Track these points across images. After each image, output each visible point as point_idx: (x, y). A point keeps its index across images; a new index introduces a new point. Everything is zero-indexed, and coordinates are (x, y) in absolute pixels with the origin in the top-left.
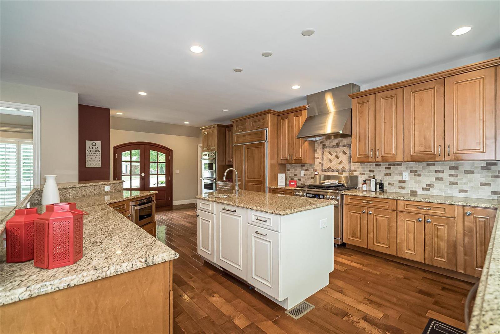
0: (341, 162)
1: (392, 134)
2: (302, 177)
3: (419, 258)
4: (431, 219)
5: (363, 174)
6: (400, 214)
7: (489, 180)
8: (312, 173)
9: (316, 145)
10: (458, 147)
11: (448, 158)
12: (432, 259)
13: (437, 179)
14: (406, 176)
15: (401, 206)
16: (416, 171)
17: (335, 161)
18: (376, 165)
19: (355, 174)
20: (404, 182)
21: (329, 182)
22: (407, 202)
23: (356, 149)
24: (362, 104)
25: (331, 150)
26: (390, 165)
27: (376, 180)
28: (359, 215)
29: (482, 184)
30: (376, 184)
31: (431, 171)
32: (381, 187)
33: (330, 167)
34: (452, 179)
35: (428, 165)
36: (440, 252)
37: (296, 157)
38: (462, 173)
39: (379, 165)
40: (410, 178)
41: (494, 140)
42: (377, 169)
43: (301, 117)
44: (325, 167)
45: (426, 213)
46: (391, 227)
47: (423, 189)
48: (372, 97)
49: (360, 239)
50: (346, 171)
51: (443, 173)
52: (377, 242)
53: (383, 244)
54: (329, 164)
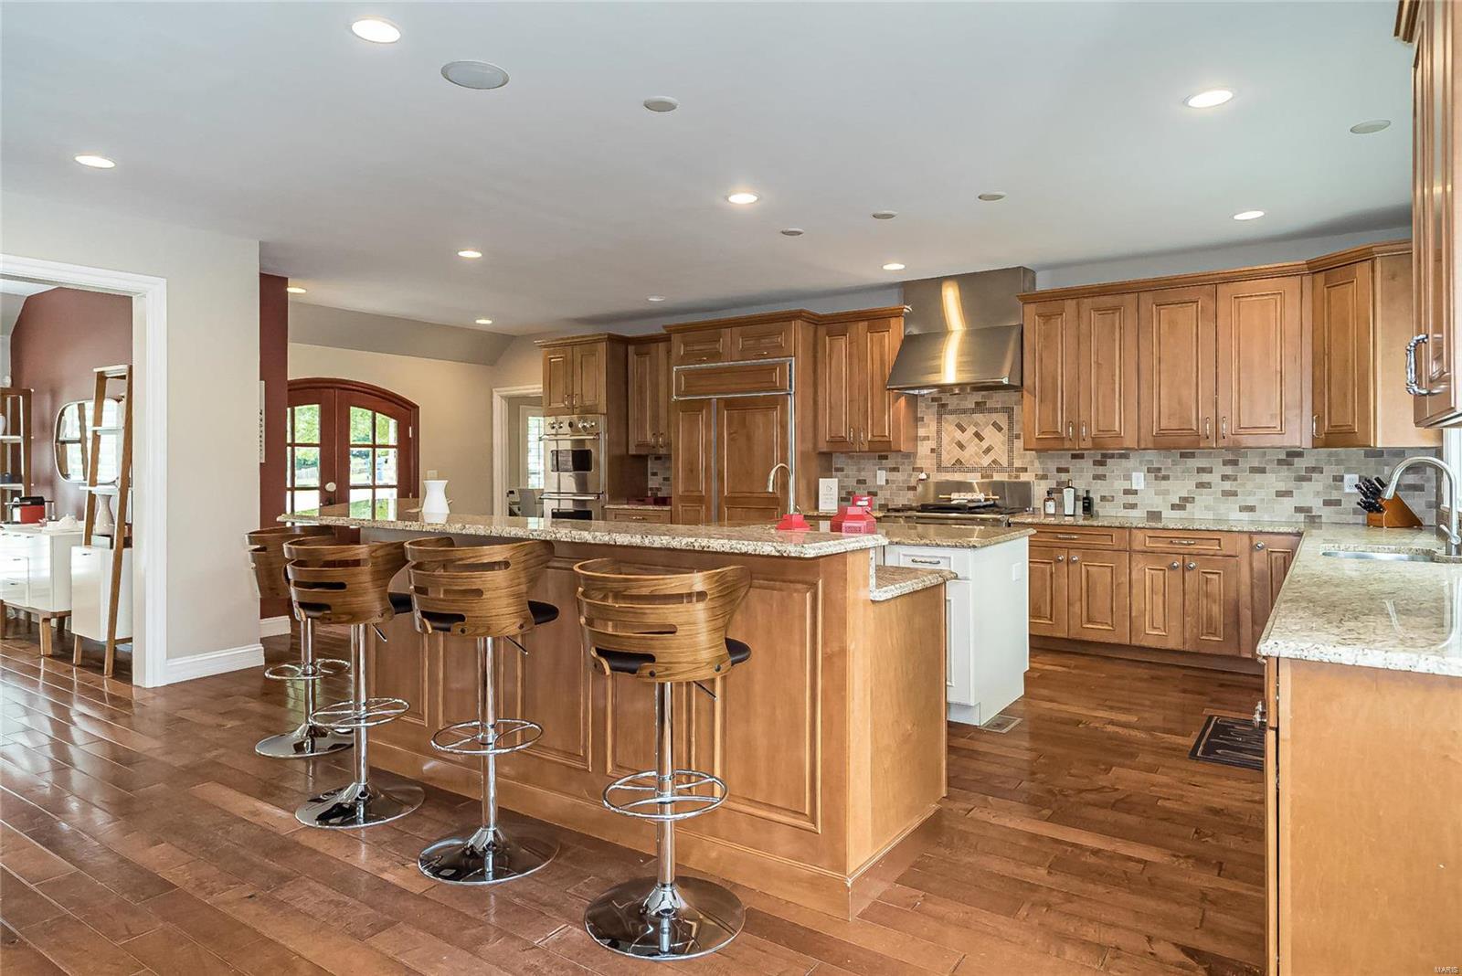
0: (988, 450)
1: (1114, 390)
2: (881, 487)
3: (1173, 643)
4: (1195, 561)
5: (1044, 477)
6: (1136, 557)
7: (1291, 485)
8: (910, 476)
9: (921, 406)
10: (1240, 421)
11: (1222, 443)
12: (1197, 640)
13: (1200, 485)
14: (1139, 480)
15: (1140, 541)
16: (1159, 470)
17: (973, 448)
18: (1074, 457)
19: (1024, 477)
20: (1135, 492)
21: (962, 497)
22: (1151, 533)
23: (1033, 420)
24: (1048, 318)
25: (964, 419)
26: (1104, 456)
27: (1075, 490)
28: (1049, 566)
29: (1280, 494)
30: (1076, 498)
31: (1188, 469)
32: (1086, 505)
33: (959, 461)
34: (1227, 485)
35: (1182, 455)
36: (1212, 624)
37: (873, 435)
38: (1245, 472)
39: (1081, 457)
40: (1147, 485)
41: (1298, 411)
42: (1075, 465)
43: (886, 334)
44: (947, 459)
45: (1186, 551)
46: (1118, 585)
47: (1174, 507)
48: (1070, 305)
49: (1051, 620)
50: (1002, 470)
51: (1211, 472)
52: (1089, 621)
53: (1101, 623)
54: (957, 453)
